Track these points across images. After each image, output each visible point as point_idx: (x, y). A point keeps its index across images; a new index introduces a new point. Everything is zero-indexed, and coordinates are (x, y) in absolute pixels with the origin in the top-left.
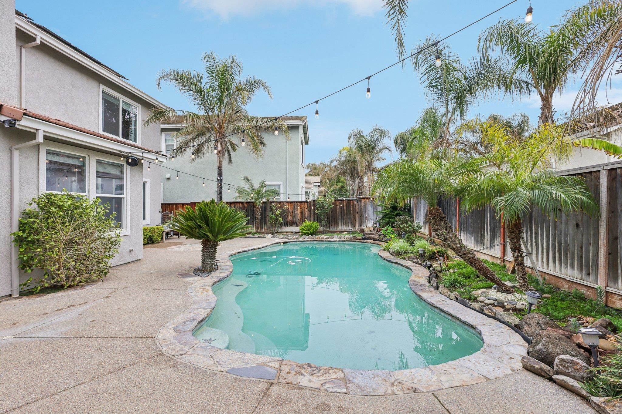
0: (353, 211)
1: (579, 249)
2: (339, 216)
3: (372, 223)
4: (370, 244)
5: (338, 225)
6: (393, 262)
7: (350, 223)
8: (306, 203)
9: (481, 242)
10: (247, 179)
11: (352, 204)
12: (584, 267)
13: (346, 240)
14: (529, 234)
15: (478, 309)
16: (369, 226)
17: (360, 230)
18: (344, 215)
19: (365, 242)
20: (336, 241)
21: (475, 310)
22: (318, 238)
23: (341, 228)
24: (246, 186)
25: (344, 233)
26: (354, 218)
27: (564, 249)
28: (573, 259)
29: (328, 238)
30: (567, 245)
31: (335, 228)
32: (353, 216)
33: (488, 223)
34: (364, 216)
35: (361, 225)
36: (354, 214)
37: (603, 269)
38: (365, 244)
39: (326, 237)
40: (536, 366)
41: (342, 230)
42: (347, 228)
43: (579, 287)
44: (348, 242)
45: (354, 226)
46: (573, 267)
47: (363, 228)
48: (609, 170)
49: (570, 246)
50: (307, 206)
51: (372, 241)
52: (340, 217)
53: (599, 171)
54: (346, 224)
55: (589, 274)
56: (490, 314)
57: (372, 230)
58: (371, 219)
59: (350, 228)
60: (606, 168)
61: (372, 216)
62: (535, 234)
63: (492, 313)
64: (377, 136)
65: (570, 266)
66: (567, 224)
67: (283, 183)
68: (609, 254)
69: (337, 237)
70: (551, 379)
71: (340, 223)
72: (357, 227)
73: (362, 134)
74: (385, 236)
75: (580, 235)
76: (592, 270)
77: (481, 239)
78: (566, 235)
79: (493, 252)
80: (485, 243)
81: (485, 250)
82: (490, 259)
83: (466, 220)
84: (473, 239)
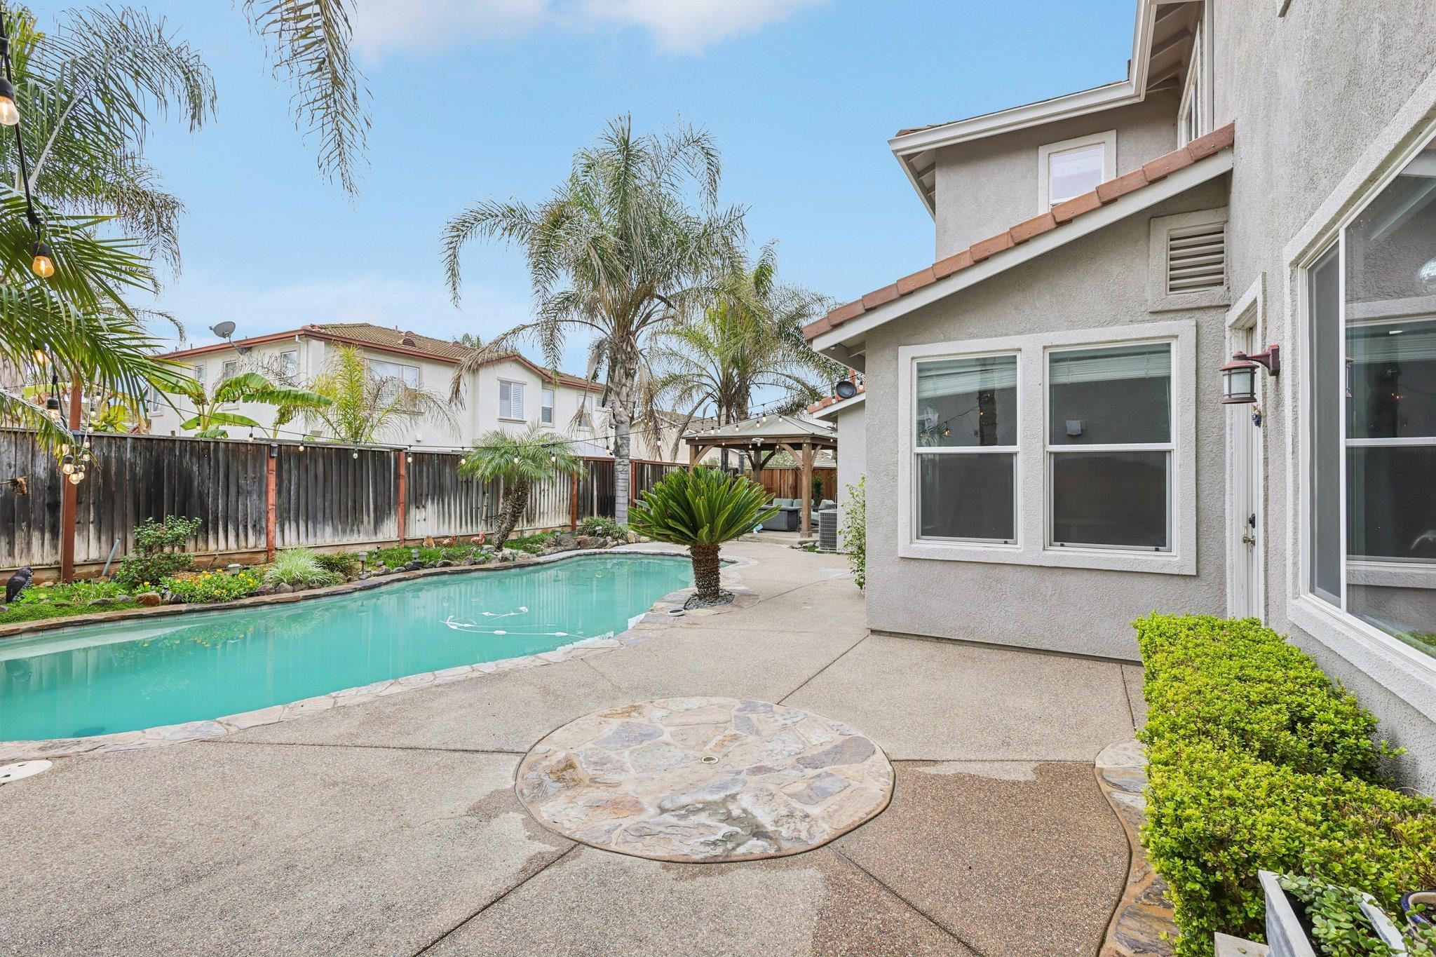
79: (380, 538)
80: (362, 529)
81: (363, 539)
82: (373, 548)
83: (303, 502)
84: (329, 530)
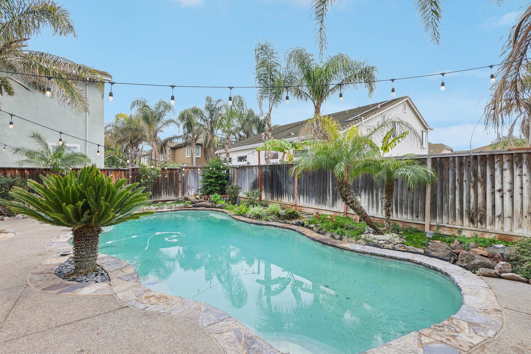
0: (176, 180)
1: (411, 202)
2: (161, 186)
3: (194, 191)
4: (205, 211)
5: (160, 194)
6: (264, 225)
7: (173, 192)
8: (123, 172)
9: (322, 203)
10: (37, 137)
11: (174, 174)
12: (414, 213)
13: (178, 209)
14: (371, 195)
15: (391, 248)
16: (191, 194)
17: (185, 198)
18: (167, 184)
19: (199, 210)
20: (168, 211)
21: (389, 249)
22: (146, 210)
23: (164, 197)
24: (35, 146)
25: (168, 202)
26: (177, 187)
27: (399, 203)
28: (406, 208)
29: (157, 209)
30: (402, 201)
31: (158, 198)
32: (176, 185)
33: (331, 189)
34: (187, 185)
35: (183, 193)
36: (177, 183)
37: (428, 213)
38: (199, 211)
39: (154, 208)
40: (493, 272)
41: (165, 200)
42: (170, 197)
43: (410, 225)
44: (181, 211)
45: (177, 194)
46: (406, 213)
47: (187, 196)
48: (433, 158)
49: (405, 201)
50: (125, 175)
51: (204, 208)
52: (163, 186)
53: (426, 159)
54: (168, 193)
55: (417, 217)
56: (404, 250)
57: (199, 198)
58: (193, 188)
59: (173, 197)
60: (430, 157)
61: (194, 184)
62: (376, 195)
63: (405, 249)
64: (162, 108)
65: (404, 213)
66: (402, 189)
67: (81, 147)
68: (431, 204)
69: (167, 207)
70: (500, 277)
71: (162, 192)
72: (180, 196)
73: (147, 104)
74: (215, 203)
75: (411, 195)
76: (420, 214)
77: (323, 200)
78: (402, 195)
79: (335, 209)
80: (327, 203)
81: (327, 208)
82: (332, 214)
83: (305, 187)
84: (314, 201)
